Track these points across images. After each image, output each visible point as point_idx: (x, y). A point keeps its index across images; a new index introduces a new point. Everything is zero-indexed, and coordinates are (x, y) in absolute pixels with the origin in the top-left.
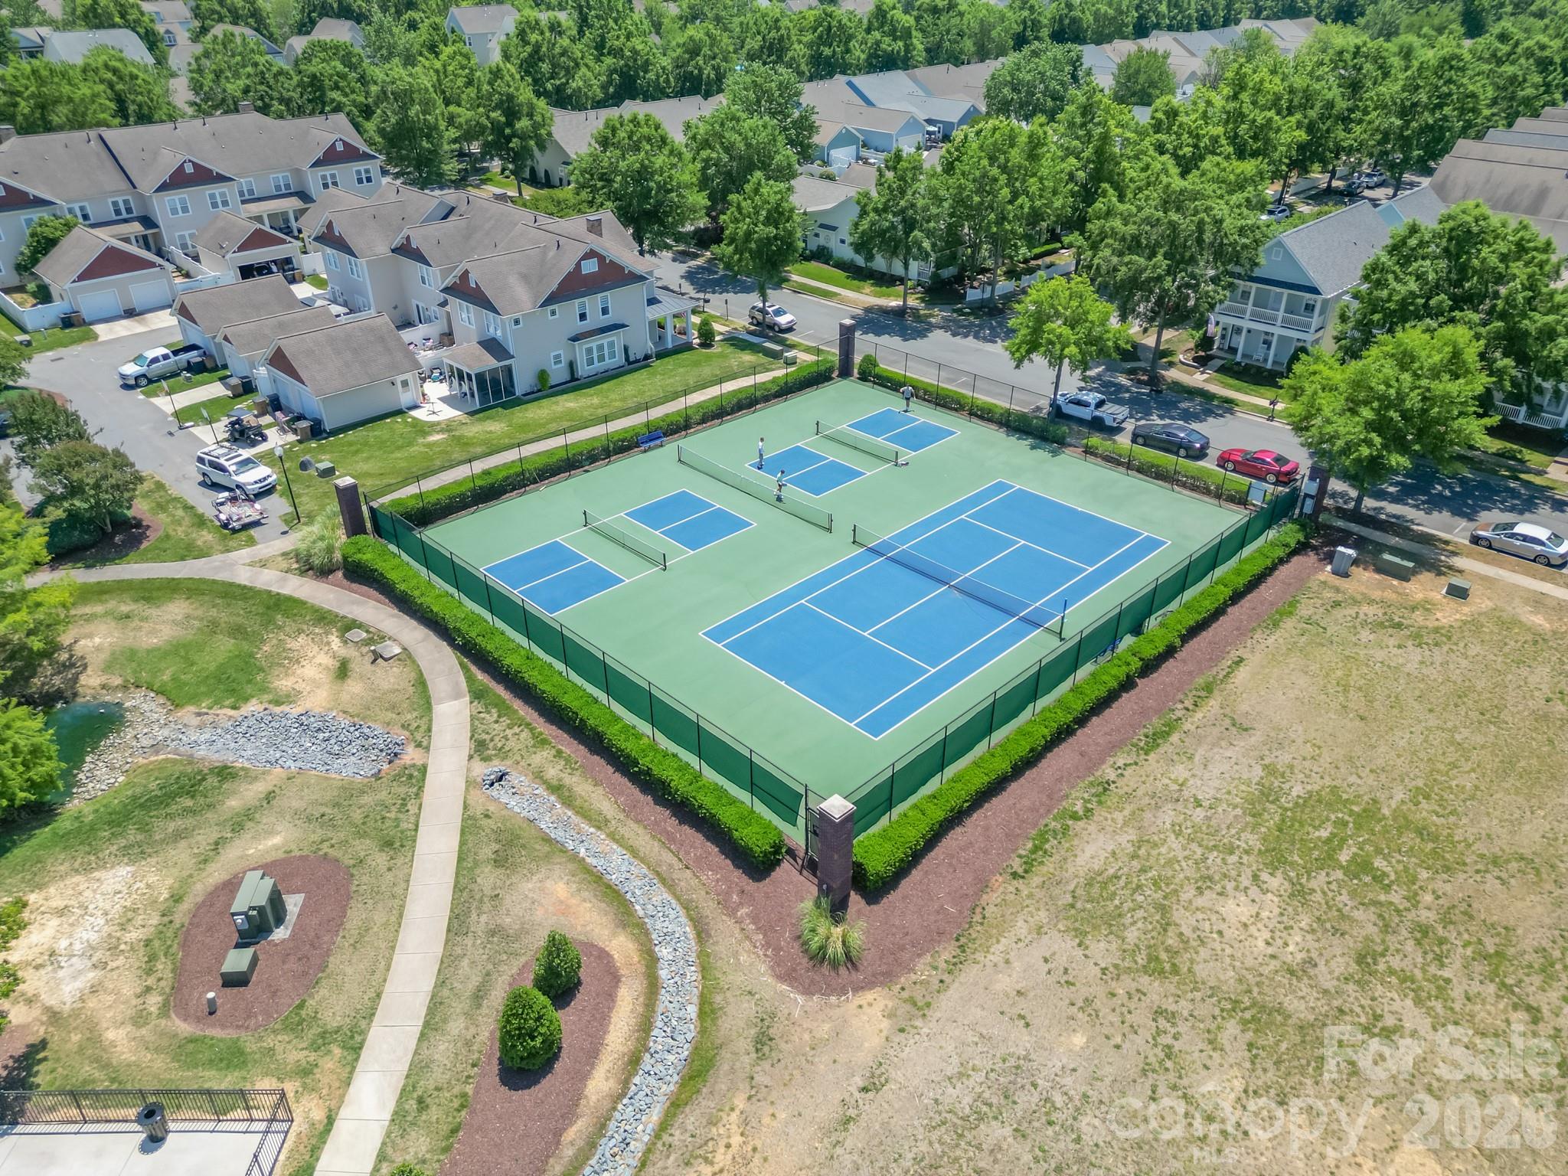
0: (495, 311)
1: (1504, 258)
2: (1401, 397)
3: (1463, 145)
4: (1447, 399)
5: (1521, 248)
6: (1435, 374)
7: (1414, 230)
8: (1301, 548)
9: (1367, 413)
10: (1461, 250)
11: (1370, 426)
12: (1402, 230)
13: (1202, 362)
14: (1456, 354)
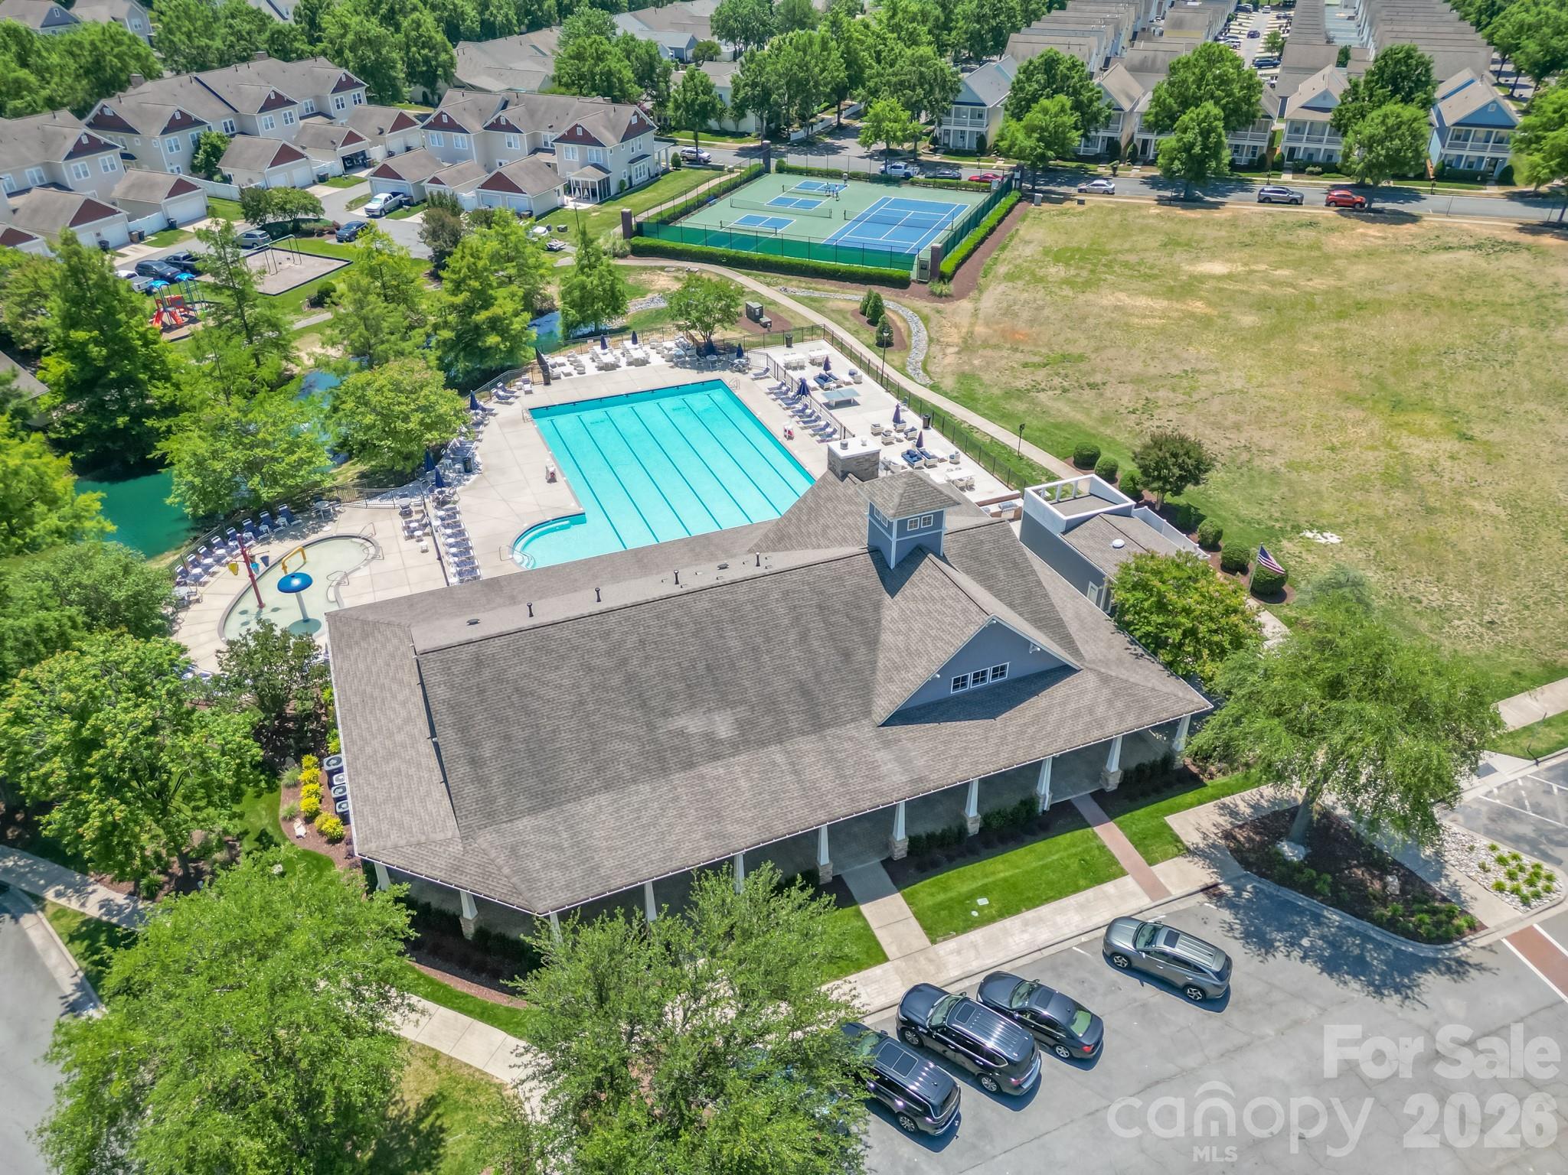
0: (601, 145)
1: (1068, 69)
2: (1047, 126)
3: (1013, 37)
4: (1063, 124)
5: (1074, 66)
6: (1056, 116)
7: (1031, 63)
8: (1020, 201)
9: (1036, 135)
10: (1052, 68)
11: (1039, 140)
12: (1026, 63)
13: (935, 151)
14: (1063, 106)
